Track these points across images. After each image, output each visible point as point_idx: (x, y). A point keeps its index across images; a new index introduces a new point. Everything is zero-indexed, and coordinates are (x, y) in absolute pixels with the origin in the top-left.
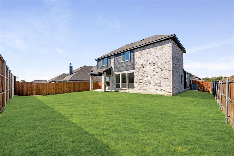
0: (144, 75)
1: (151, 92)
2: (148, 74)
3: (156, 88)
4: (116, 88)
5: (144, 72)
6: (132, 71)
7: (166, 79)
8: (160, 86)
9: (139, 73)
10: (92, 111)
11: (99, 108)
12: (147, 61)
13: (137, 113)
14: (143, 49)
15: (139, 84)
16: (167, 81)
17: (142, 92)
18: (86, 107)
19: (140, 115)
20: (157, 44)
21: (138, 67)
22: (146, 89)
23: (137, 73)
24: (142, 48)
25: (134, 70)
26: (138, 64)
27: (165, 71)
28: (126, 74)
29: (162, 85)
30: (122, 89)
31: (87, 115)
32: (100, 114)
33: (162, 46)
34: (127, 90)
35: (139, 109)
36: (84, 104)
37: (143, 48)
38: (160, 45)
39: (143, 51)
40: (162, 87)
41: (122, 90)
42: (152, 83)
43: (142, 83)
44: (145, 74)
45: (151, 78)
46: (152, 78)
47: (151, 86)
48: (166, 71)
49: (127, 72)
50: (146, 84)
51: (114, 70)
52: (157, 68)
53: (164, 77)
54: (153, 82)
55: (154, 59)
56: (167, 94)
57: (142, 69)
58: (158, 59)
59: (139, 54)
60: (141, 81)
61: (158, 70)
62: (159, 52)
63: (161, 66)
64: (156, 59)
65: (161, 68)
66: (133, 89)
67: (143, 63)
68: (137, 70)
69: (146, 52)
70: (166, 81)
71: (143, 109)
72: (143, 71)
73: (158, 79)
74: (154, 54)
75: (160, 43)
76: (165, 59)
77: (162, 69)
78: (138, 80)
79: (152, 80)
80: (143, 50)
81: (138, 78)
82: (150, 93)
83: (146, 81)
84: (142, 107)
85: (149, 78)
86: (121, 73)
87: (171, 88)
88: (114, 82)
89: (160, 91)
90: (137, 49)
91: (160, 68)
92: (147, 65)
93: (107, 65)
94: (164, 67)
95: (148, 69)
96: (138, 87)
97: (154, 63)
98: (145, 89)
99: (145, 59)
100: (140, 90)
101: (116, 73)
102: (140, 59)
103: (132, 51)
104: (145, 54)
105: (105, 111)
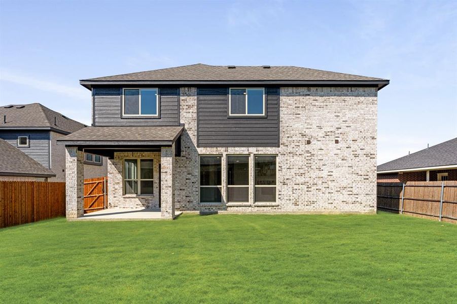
0: (310, 165)
1: (328, 209)
2: (322, 163)
3: (341, 198)
4: (201, 201)
5: (309, 155)
6: (270, 151)
7: (365, 177)
8: (351, 193)
9: (295, 157)
10: (173, 267)
11: (190, 258)
12: (320, 127)
13: (291, 270)
14: (308, 93)
15: (296, 187)
16: (367, 180)
17: (303, 209)
18: (155, 256)
19: (301, 276)
20: (345, 90)
21: (290, 139)
22: (315, 200)
23: (288, 158)
24: (304, 90)
25: (279, 147)
26: (292, 132)
27: (362, 159)
28: (247, 156)
29: (356, 191)
30: (230, 204)
31: (159, 276)
32: (194, 273)
33: (358, 98)
34: (250, 206)
35: (299, 259)
36: (151, 249)
37: (309, 90)
38: (353, 96)
39: (309, 100)
40: (356, 196)
41: (229, 208)
42: (331, 184)
43: (304, 187)
44: (311, 162)
45: (329, 174)
46: (331, 173)
47: (329, 193)
48: (366, 158)
49: (253, 150)
50: (315, 187)
51: (195, 141)
52: (346, 148)
53: (360, 173)
54: (334, 184)
55: (337, 126)
56: (366, 211)
57: (303, 147)
58: (347, 127)
59: (297, 105)
60: (301, 180)
61: (347, 153)
62: (350, 110)
63: (354, 146)
64: (343, 125)
65: (354, 150)
66: (273, 204)
67: (307, 131)
68: (290, 149)
69: (317, 104)
70: (365, 180)
71: (307, 261)
72: (308, 152)
73: (347, 175)
74: (339, 114)
75: (353, 89)
76: (362, 130)
77: (355, 153)
78: (290, 177)
79: (331, 178)
80: (309, 95)
81: (292, 170)
82: (326, 212)
83: (315, 181)
84: (304, 256)
85: (324, 174)
86: (226, 151)
87: (375, 197)
88: (194, 180)
89: (351, 205)
90: (290, 90)
91: (352, 149)
92: (319, 139)
93: (157, 115)
94: (361, 149)
95: (321, 149)
96: (291, 198)
97: (337, 135)
98: (314, 202)
99: (315, 122)
100: (296, 204)
101: (202, 151)
102: (298, 118)
103: (274, 90)
104: (315, 109)
105: (206, 266)
